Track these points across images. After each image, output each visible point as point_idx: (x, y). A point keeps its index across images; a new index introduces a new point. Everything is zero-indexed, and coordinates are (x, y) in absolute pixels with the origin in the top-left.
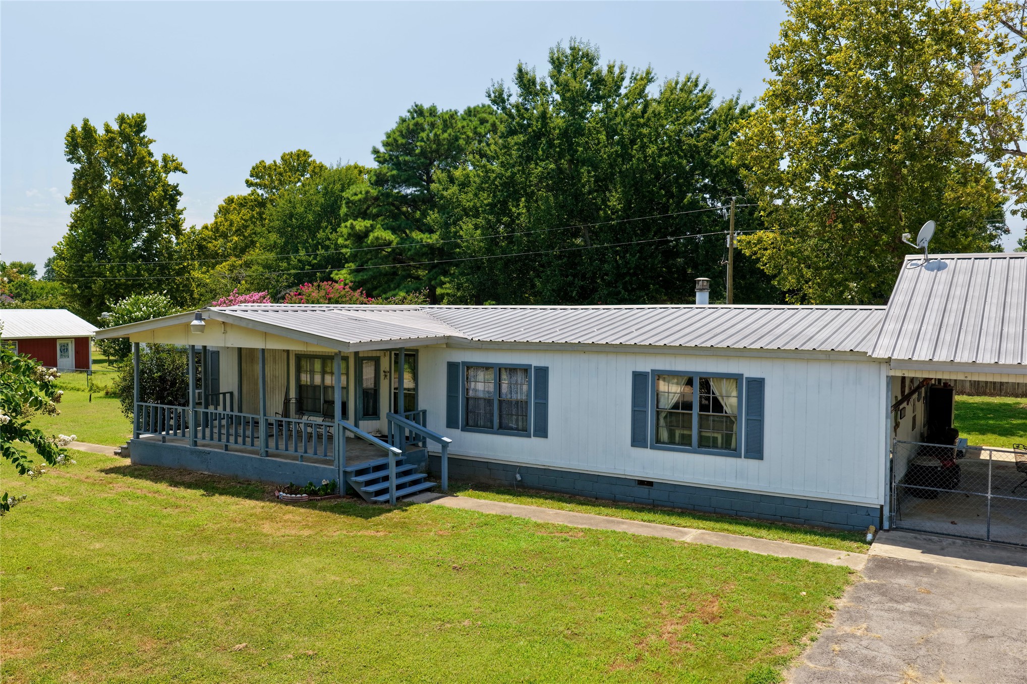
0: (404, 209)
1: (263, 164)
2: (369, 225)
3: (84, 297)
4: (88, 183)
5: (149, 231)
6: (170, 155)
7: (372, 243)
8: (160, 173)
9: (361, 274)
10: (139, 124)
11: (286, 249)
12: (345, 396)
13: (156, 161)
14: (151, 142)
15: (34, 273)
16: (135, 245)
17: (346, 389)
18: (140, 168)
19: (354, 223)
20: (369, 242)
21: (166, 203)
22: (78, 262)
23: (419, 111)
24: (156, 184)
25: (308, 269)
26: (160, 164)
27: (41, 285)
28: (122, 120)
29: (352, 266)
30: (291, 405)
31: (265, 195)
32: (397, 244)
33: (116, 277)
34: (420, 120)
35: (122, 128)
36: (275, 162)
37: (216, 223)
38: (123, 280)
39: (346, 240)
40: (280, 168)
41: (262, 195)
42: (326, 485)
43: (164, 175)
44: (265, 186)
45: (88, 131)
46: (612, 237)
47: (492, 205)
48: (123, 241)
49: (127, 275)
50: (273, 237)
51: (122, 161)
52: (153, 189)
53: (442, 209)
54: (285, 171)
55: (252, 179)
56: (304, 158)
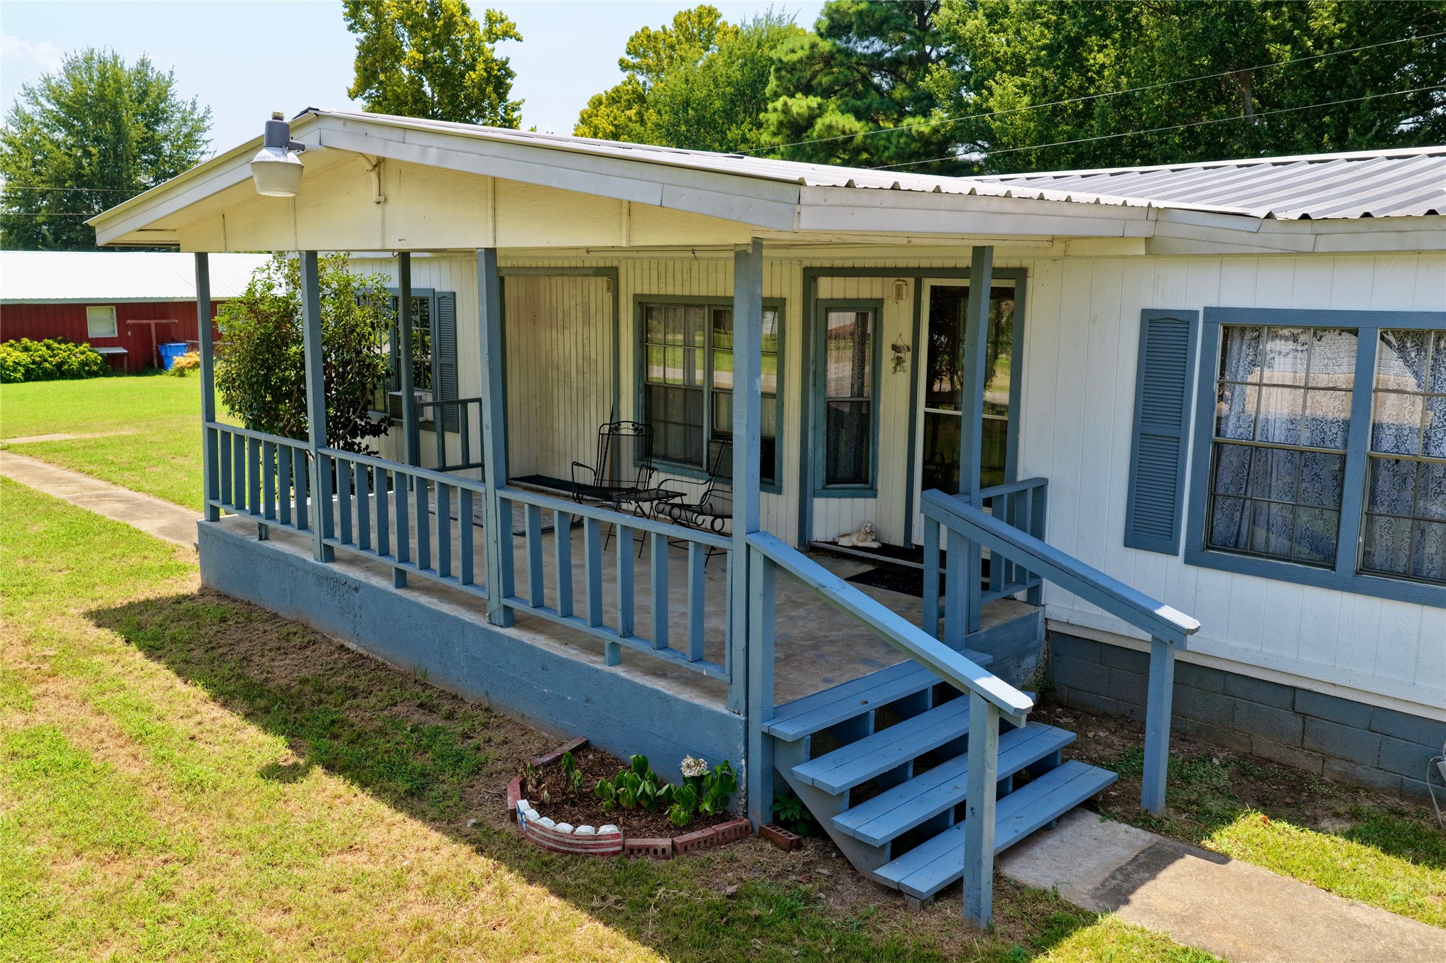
0: (876, 80)
1: (647, 32)
2: (815, 105)
4: (377, 61)
6: (498, 11)
7: (820, 137)
8: (481, 42)
12: (772, 422)
13: (475, 22)
17: (776, 397)
18: (449, 33)
19: (790, 102)
20: (815, 134)
21: (490, 89)
24: (475, 60)
26: (483, 27)
30: (624, 441)
31: (649, 84)
32: (867, 136)
36: (663, 27)
40: (671, 37)
41: (644, 83)
42: (698, 780)
43: (488, 45)
44: (649, 70)
46: (1312, 97)
47: (1053, 49)
51: (424, 24)
52: (471, 67)
54: (679, 42)
55: (628, 58)
56: (708, 20)
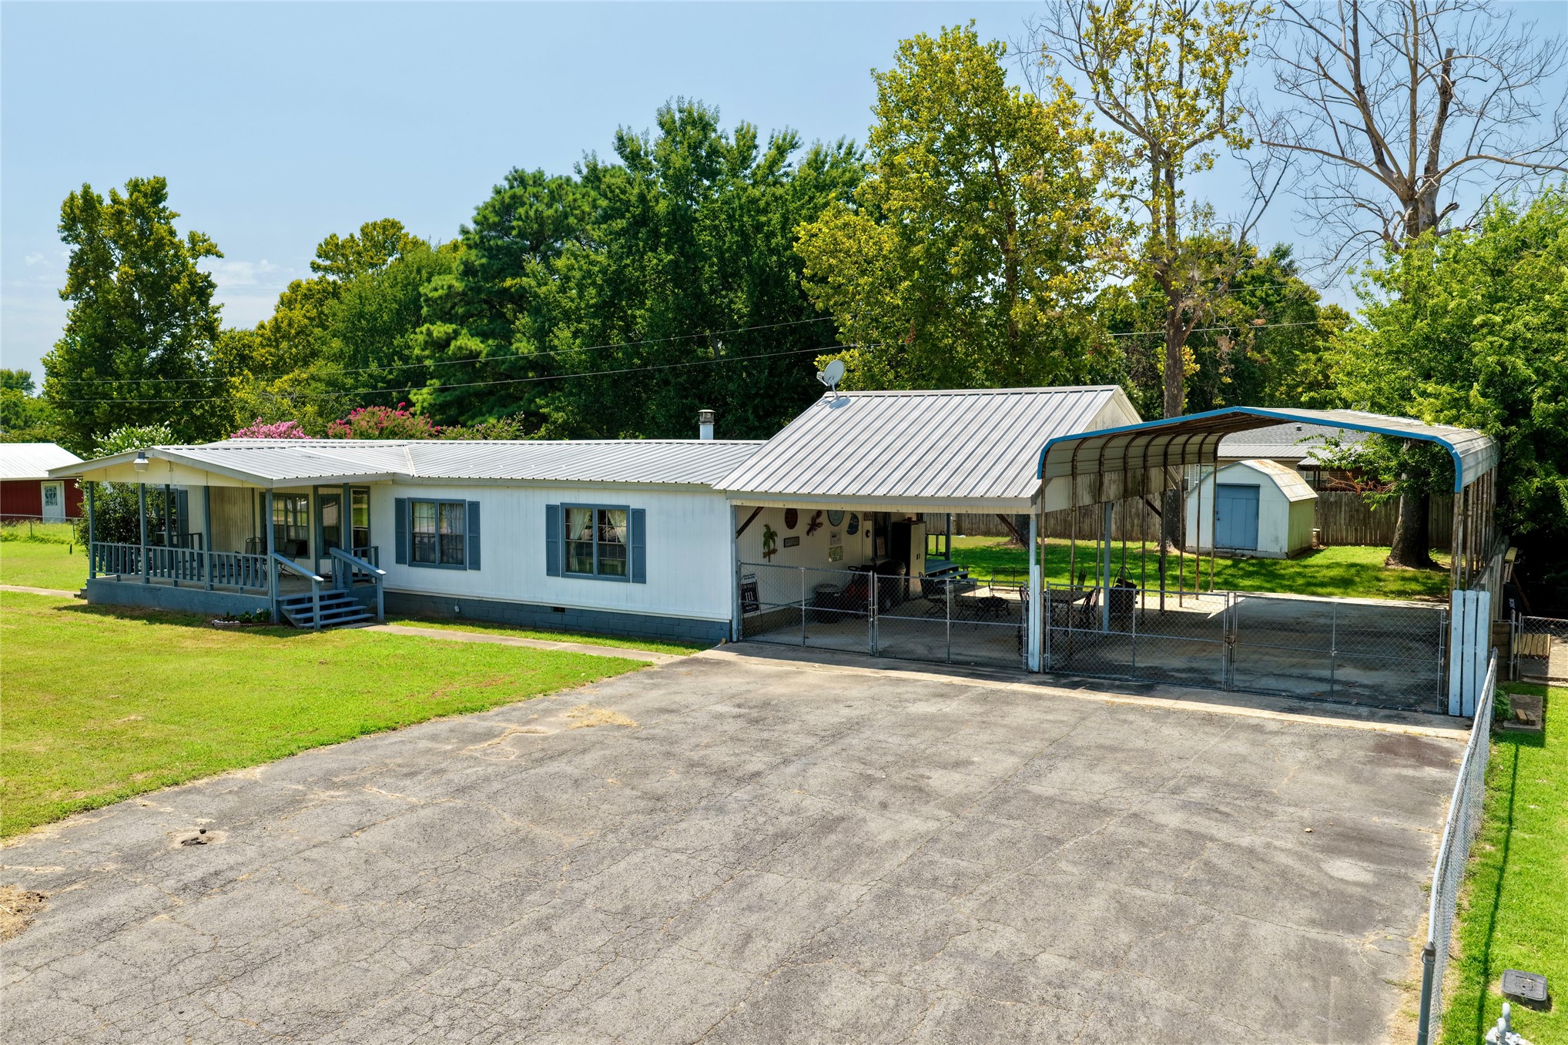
1: (335, 239)
2: (451, 331)
3: (84, 425)
4: (90, 270)
5: (173, 336)
6: (200, 233)
7: (454, 354)
8: (185, 258)
9: (446, 394)
10: (157, 193)
11: (355, 360)
12: (306, 535)
13: (181, 242)
14: (174, 216)
15: (30, 387)
16: (153, 355)
17: (307, 526)
18: (156, 252)
19: (432, 328)
20: (450, 353)
21: (193, 297)
22: (76, 379)
23: (519, 178)
24: (179, 273)
25: (381, 388)
26: (186, 245)
27: (38, 406)
28: (135, 186)
29: (436, 383)
31: (339, 282)
32: (488, 355)
33: (125, 399)
34: (519, 191)
35: (134, 197)
36: (352, 236)
37: (276, 319)
38: (136, 403)
39: (423, 350)
40: (358, 244)
41: (334, 282)
42: (260, 613)
43: (191, 261)
44: (339, 270)
45: (89, 202)
47: (599, 307)
48: (134, 350)
49: (141, 396)
50: (337, 344)
51: (134, 242)
52: (176, 279)
53: (536, 312)
54: (366, 250)
55: (320, 261)
56: (392, 231)
